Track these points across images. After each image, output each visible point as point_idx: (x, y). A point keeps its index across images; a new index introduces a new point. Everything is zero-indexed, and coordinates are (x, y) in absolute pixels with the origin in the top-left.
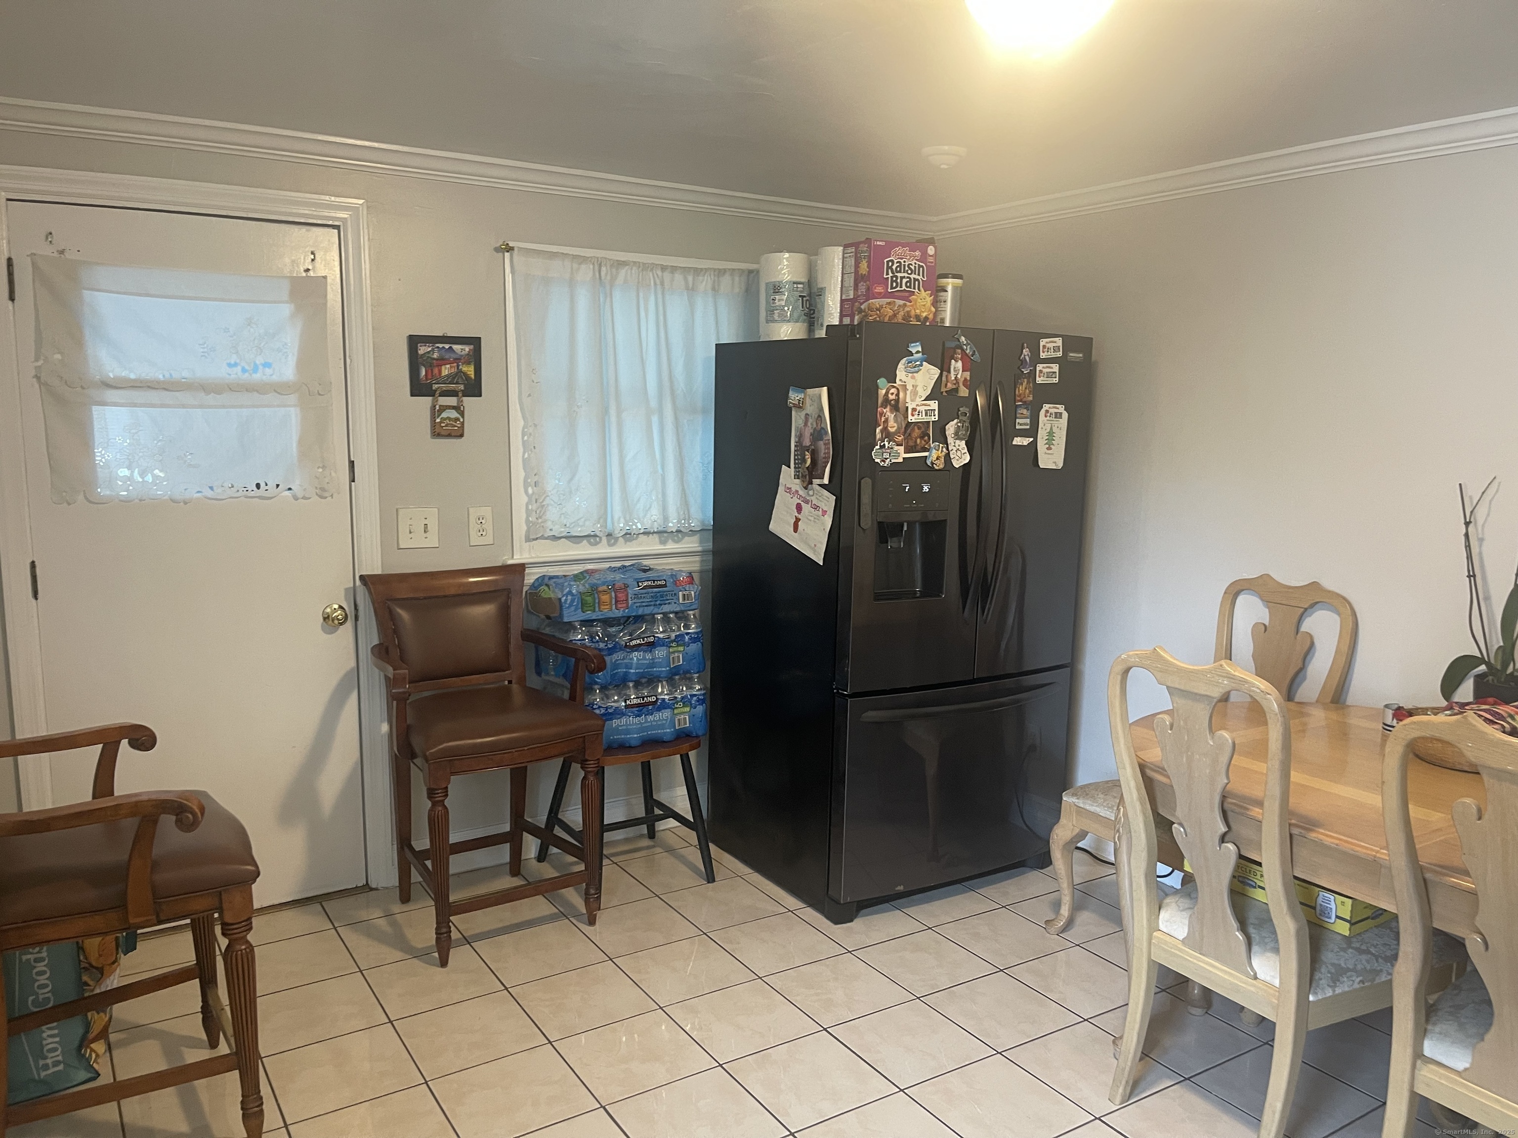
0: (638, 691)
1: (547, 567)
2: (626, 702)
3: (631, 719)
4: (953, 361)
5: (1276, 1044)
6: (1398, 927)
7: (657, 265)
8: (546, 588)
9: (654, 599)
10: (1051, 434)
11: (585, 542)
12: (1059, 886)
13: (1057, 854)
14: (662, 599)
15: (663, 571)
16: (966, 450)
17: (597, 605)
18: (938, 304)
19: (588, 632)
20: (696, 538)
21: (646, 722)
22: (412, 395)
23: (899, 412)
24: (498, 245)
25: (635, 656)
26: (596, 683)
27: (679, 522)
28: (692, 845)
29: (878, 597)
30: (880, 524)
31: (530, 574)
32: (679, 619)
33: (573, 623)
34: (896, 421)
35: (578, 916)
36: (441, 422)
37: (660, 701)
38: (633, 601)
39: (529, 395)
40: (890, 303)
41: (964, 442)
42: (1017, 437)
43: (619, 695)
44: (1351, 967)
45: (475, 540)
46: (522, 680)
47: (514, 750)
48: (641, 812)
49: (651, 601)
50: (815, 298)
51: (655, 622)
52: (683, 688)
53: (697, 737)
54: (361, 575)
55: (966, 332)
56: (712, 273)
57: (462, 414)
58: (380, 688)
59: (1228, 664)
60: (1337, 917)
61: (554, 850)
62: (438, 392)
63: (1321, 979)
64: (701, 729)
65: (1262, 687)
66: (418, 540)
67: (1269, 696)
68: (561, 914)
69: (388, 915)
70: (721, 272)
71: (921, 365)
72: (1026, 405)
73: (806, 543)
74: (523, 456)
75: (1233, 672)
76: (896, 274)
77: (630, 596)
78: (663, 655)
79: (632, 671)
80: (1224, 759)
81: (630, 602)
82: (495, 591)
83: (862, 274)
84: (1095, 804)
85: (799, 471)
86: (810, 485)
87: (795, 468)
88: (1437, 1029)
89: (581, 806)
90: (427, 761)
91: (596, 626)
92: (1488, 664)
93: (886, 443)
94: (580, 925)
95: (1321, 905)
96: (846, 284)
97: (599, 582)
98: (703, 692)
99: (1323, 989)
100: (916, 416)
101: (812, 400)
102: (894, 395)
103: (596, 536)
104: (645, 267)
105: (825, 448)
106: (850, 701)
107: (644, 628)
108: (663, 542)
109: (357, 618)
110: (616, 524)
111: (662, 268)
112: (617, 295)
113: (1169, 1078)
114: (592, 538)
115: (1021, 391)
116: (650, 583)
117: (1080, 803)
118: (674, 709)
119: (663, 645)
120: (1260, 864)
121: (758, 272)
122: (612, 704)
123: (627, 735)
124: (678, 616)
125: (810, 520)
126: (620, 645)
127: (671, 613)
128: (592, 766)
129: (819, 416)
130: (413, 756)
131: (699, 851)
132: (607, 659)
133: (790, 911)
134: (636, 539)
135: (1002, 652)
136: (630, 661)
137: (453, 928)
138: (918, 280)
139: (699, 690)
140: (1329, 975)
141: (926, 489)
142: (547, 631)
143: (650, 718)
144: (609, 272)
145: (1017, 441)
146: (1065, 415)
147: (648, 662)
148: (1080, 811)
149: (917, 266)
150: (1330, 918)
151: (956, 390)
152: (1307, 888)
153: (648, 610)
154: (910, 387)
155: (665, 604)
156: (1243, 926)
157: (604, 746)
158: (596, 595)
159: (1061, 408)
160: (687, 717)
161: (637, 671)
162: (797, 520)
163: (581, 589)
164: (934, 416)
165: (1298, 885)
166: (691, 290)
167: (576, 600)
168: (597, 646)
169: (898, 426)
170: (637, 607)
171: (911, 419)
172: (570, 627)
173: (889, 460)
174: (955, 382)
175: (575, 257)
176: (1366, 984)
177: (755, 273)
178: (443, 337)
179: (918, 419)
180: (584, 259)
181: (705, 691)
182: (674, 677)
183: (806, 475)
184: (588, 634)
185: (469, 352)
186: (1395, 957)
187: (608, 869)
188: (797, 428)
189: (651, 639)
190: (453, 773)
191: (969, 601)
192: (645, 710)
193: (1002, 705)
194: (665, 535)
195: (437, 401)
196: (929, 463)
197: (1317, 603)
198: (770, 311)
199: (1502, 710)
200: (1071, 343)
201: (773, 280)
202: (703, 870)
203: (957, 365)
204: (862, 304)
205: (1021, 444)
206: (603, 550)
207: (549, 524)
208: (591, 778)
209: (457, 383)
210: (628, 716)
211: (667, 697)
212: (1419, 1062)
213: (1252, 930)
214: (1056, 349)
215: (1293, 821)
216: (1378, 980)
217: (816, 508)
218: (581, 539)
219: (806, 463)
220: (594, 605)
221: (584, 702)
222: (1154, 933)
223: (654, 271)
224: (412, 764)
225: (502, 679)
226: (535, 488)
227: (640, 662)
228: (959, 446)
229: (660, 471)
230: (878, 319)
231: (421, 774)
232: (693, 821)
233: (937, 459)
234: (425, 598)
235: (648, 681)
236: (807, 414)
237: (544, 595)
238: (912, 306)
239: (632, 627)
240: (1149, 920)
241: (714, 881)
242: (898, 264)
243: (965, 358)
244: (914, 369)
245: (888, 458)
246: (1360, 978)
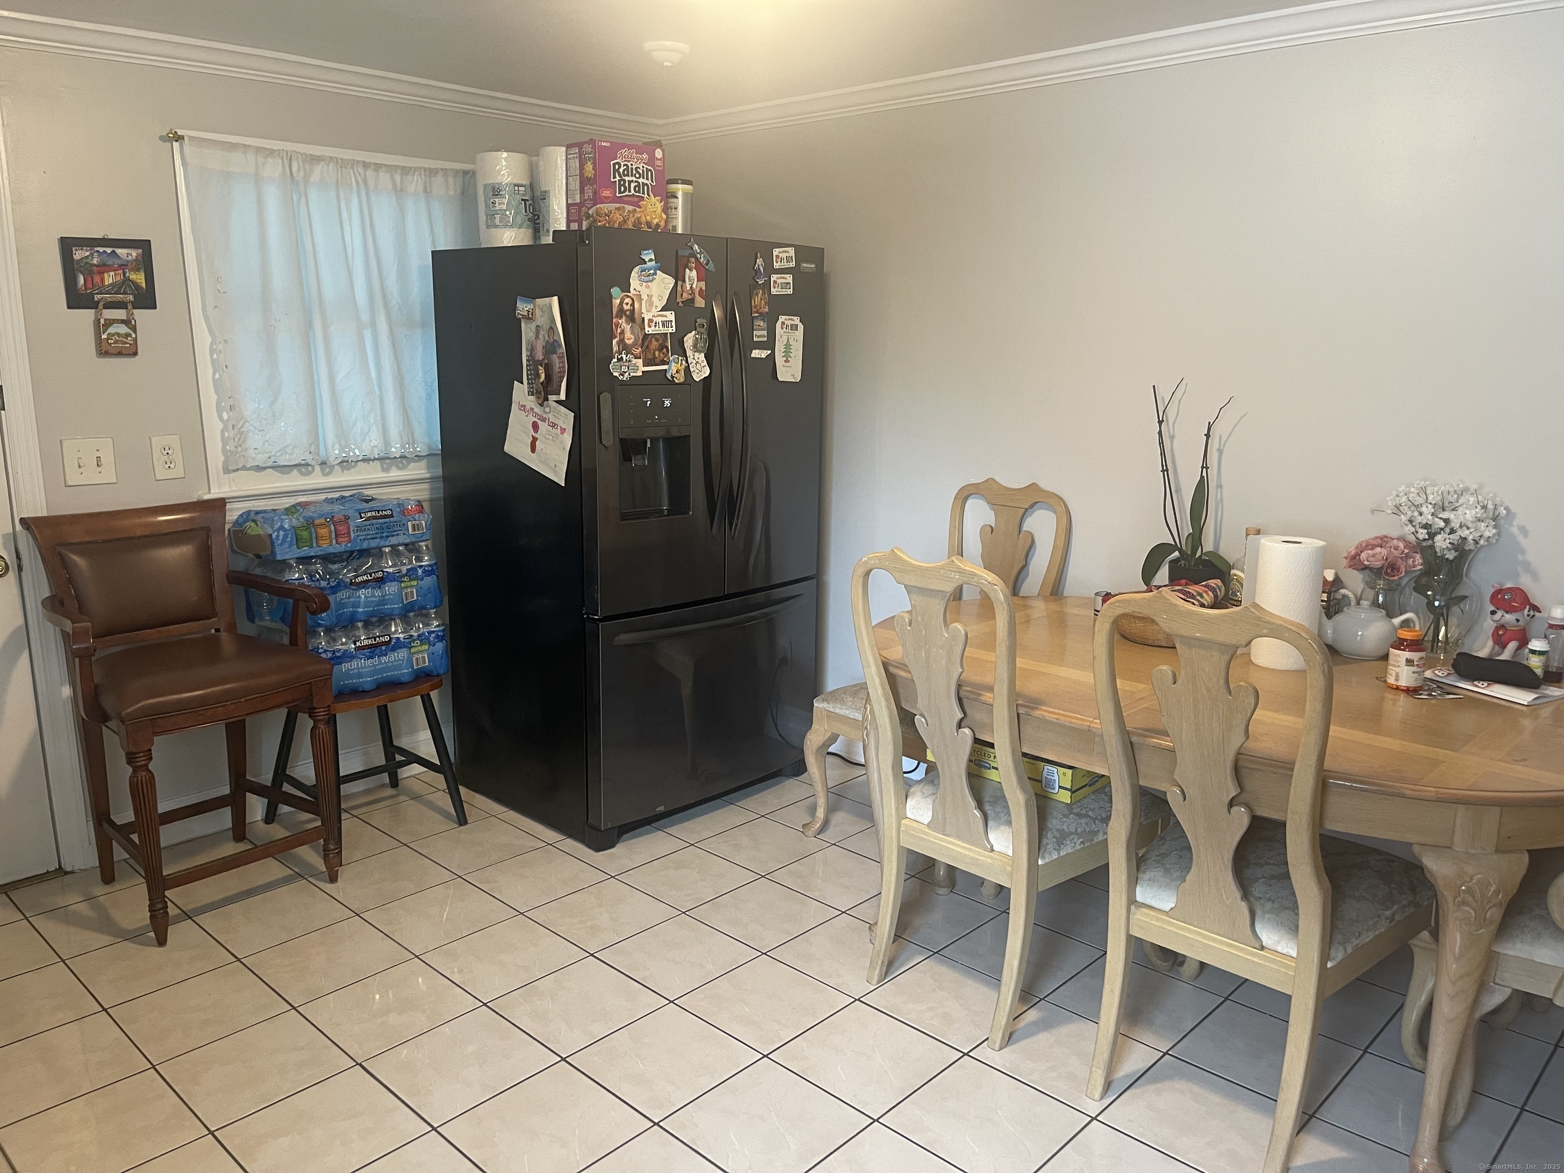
0: (368, 631)
1: (252, 502)
2: (355, 644)
3: (363, 661)
4: (687, 270)
5: (1011, 911)
6: (1111, 791)
7: (358, 162)
8: (253, 524)
9: (380, 531)
10: (788, 346)
11: (295, 471)
12: (814, 790)
13: (811, 760)
14: (389, 530)
15: (389, 500)
16: (705, 363)
17: (314, 540)
18: (669, 210)
19: (306, 570)
20: (423, 463)
21: (380, 663)
22: (69, 308)
23: (635, 323)
24: (165, 134)
25: (362, 594)
26: (320, 625)
27: (403, 447)
28: (440, 790)
29: (624, 517)
30: (623, 441)
31: (232, 510)
32: (410, 551)
33: (288, 561)
34: (632, 333)
35: (317, 875)
36: (108, 339)
37: (394, 641)
38: (356, 534)
39: (216, 307)
40: (619, 208)
41: (703, 355)
42: (755, 349)
43: (347, 637)
44: (1073, 830)
45: (161, 473)
46: (232, 627)
47: (228, 703)
48: (381, 761)
49: (376, 534)
50: (539, 203)
51: (383, 555)
52: (419, 626)
53: (438, 675)
54: (21, 518)
55: (700, 240)
56: (423, 172)
57: (134, 329)
58: (56, 644)
59: (960, 561)
60: (1060, 787)
61: (284, 809)
62: (101, 304)
63: (1048, 844)
64: (442, 667)
65: (990, 579)
66: (91, 476)
67: (995, 587)
68: (298, 876)
69: (89, 899)
70: (432, 172)
71: (655, 274)
72: (762, 316)
73: (544, 462)
74: (213, 378)
75: (963, 566)
76: (624, 178)
77: (352, 529)
78: (395, 591)
79: (360, 610)
80: (959, 649)
81: (352, 536)
82: (191, 530)
83: (587, 177)
84: (845, 708)
85: (532, 388)
86: (546, 402)
87: (528, 383)
88: (1146, 876)
89: (312, 760)
90: (123, 722)
91: (315, 563)
92: (1180, 550)
93: (624, 356)
94: (320, 884)
95: (1046, 778)
96: (571, 187)
97: (315, 515)
98: (441, 628)
99: (1050, 853)
100: (653, 328)
101: (542, 310)
102: (629, 305)
103: (307, 465)
104: (343, 164)
105: (560, 362)
106: (602, 625)
107: (370, 563)
108: (386, 470)
109: (20, 568)
110: (330, 451)
111: (364, 166)
112: (313, 195)
113: (920, 954)
114: (303, 467)
115: (756, 302)
116: (374, 513)
117: (830, 707)
118: (410, 648)
119: (394, 580)
120: (992, 745)
121: (474, 173)
122: (340, 647)
123: (359, 679)
124: (408, 548)
125: (549, 439)
126: (344, 582)
127: (401, 545)
128: (321, 713)
129: (551, 328)
130: (105, 718)
131: (449, 795)
132: (331, 598)
133: (549, 844)
134: (355, 466)
135: (751, 568)
136: (357, 600)
137: (169, 903)
138: (647, 185)
139: (437, 626)
140: (1055, 840)
141: (667, 403)
142: (258, 571)
143: (384, 659)
144: (302, 168)
145: (756, 353)
146: (801, 327)
147: (377, 599)
148: (831, 716)
149: (645, 169)
150: (1054, 789)
151: (692, 300)
152: (1034, 764)
153: (373, 544)
154: (644, 297)
155: (393, 536)
156: (980, 805)
157: (335, 691)
158: (313, 530)
159: (796, 320)
160: (426, 656)
161: (366, 609)
162: (535, 440)
163: (295, 522)
164: (671, 327)
165: (1026, 762)
166: (399, 192)
167: (290, 535)
168: (318, 584)
169: (635, 338)
170: (360, 540)
171: (649, 330)
172: (284, 565)
173: (627, 373)
174: (690, 292)
175: (259, 150)
176: (1086, 845)
177: (471, 173)
178: (103, 239)
179: (655, 331)
180: (271, 153)
181: (444, 627)
182: (408, 614)
183: (541, 391)
184: (306, 572)
185: (136, 257)
186: (1109, 817)
187: (347, 823)
188: (527, 344)
189: (380, 574)
190: (156, 734)
191: (716, 516)
192: (378, 651)
193: (754, 618)
194: (388, 461)
195: (101, 314)
196: (669, 377)
197: (1036, 503)
198: (491, 216)
199: (1193, 589)
200: (803, 253)
201: (491, 182)
202: (454, 813)
203: (691, 275)
204: (589, 209)
205: (759, 356)
206: (317, 480)
207: (251, 453)
208: (322, 727)
209: (125, 293)
210: (359, 658)
211: (401, 636)
212: (1133, 907)
213: (987, 807)
214: (789, 259)
215: (1020, 702)
216: (1096, 840)
217: (554, 425)
218: (291, 468)
219: (539, 378)
220: (311, 540)
221: (307, 648)
222: (903, 821)
223: (355, 168)
224: (104, 728)
225: (208, 627)
226: (231, 413)
227: (369, 599)
228: (698, 358)
229: (377, 392)
230: (607, 225)
231: (116, 738)
232: (439, 764)
233: (677, 372)
234: (104, 542)
235: (379, 620)
236: (538, 326)
237: (250, 532)
238: (642, 212)
239: (355, 563)
240: (897, 809)
241: (466, 823)
242: (625, 167)
243: (699, 267)
244: (648, 278)
245: (626, 372)
246: (1082, 840)
